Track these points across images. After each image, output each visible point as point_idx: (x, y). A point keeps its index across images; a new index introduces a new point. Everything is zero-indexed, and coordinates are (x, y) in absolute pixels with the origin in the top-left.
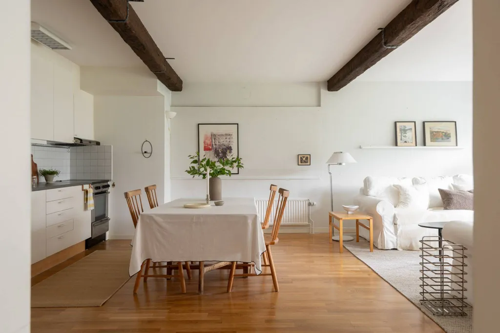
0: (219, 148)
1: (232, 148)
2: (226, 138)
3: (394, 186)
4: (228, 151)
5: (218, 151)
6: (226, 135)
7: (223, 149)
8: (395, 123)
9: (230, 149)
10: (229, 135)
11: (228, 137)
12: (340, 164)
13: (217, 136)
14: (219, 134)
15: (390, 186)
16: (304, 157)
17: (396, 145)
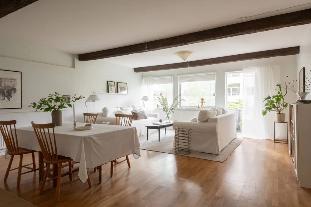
0: (5, 89)
1: (16, 89)
2: (11, 82)
3: (117, 111)
4: (13, 92)
5: (4, 91)
6: (11, 79)
7: (8, 90)
8: (108, 82)
9: (15, 90)
10: (14, 79)
11: (13, 81)
12: (94, 101)
13: (3, 79)
14: (4, 78)
15: (115, 112)
16: (66, 97)
17: (108, 92)
